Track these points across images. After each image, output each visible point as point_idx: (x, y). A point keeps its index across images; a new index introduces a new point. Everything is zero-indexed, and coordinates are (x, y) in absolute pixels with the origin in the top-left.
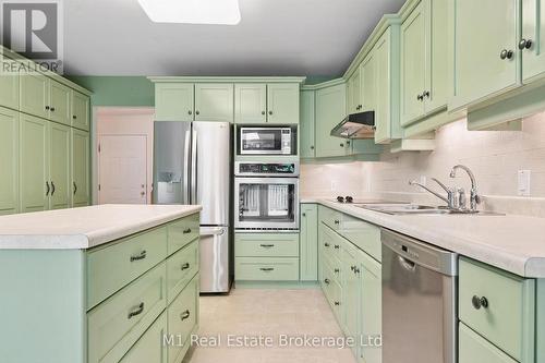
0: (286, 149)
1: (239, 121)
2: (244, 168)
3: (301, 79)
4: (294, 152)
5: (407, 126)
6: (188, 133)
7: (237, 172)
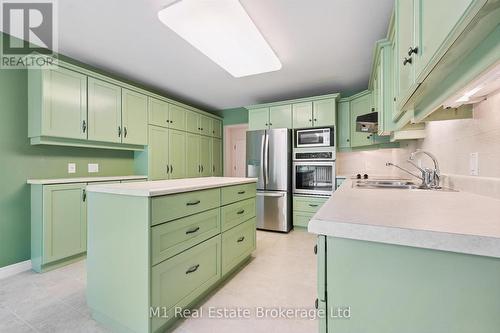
0: (327, 142)
1: (295, 127)
2: (299, 156)
3: (336, 95)
4: (332, 144)
5: (396, 121)
6: (263, 137)
7: (294, 159)
